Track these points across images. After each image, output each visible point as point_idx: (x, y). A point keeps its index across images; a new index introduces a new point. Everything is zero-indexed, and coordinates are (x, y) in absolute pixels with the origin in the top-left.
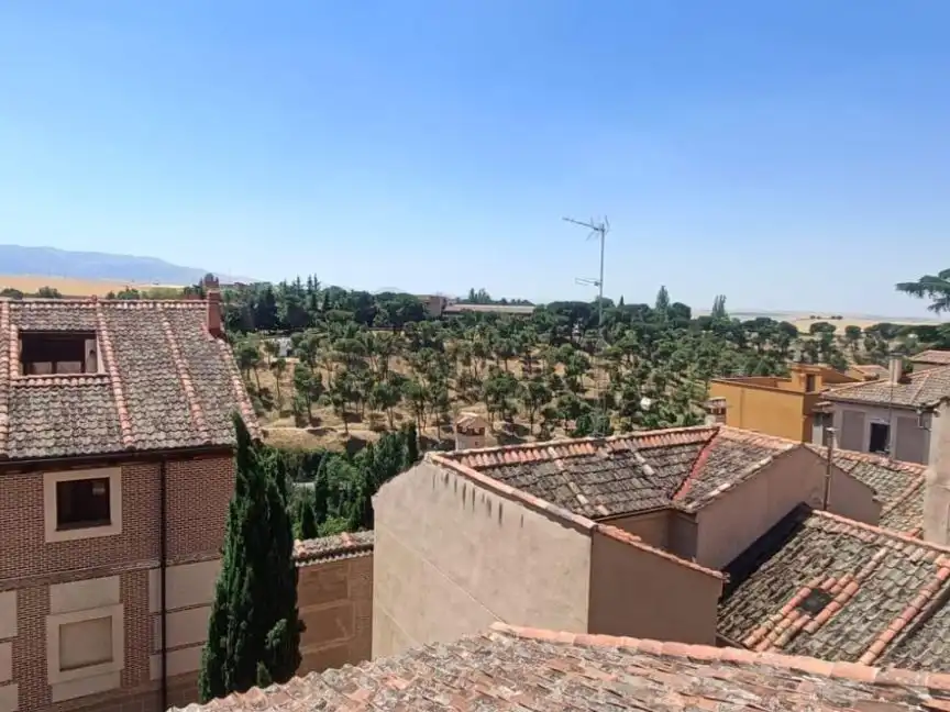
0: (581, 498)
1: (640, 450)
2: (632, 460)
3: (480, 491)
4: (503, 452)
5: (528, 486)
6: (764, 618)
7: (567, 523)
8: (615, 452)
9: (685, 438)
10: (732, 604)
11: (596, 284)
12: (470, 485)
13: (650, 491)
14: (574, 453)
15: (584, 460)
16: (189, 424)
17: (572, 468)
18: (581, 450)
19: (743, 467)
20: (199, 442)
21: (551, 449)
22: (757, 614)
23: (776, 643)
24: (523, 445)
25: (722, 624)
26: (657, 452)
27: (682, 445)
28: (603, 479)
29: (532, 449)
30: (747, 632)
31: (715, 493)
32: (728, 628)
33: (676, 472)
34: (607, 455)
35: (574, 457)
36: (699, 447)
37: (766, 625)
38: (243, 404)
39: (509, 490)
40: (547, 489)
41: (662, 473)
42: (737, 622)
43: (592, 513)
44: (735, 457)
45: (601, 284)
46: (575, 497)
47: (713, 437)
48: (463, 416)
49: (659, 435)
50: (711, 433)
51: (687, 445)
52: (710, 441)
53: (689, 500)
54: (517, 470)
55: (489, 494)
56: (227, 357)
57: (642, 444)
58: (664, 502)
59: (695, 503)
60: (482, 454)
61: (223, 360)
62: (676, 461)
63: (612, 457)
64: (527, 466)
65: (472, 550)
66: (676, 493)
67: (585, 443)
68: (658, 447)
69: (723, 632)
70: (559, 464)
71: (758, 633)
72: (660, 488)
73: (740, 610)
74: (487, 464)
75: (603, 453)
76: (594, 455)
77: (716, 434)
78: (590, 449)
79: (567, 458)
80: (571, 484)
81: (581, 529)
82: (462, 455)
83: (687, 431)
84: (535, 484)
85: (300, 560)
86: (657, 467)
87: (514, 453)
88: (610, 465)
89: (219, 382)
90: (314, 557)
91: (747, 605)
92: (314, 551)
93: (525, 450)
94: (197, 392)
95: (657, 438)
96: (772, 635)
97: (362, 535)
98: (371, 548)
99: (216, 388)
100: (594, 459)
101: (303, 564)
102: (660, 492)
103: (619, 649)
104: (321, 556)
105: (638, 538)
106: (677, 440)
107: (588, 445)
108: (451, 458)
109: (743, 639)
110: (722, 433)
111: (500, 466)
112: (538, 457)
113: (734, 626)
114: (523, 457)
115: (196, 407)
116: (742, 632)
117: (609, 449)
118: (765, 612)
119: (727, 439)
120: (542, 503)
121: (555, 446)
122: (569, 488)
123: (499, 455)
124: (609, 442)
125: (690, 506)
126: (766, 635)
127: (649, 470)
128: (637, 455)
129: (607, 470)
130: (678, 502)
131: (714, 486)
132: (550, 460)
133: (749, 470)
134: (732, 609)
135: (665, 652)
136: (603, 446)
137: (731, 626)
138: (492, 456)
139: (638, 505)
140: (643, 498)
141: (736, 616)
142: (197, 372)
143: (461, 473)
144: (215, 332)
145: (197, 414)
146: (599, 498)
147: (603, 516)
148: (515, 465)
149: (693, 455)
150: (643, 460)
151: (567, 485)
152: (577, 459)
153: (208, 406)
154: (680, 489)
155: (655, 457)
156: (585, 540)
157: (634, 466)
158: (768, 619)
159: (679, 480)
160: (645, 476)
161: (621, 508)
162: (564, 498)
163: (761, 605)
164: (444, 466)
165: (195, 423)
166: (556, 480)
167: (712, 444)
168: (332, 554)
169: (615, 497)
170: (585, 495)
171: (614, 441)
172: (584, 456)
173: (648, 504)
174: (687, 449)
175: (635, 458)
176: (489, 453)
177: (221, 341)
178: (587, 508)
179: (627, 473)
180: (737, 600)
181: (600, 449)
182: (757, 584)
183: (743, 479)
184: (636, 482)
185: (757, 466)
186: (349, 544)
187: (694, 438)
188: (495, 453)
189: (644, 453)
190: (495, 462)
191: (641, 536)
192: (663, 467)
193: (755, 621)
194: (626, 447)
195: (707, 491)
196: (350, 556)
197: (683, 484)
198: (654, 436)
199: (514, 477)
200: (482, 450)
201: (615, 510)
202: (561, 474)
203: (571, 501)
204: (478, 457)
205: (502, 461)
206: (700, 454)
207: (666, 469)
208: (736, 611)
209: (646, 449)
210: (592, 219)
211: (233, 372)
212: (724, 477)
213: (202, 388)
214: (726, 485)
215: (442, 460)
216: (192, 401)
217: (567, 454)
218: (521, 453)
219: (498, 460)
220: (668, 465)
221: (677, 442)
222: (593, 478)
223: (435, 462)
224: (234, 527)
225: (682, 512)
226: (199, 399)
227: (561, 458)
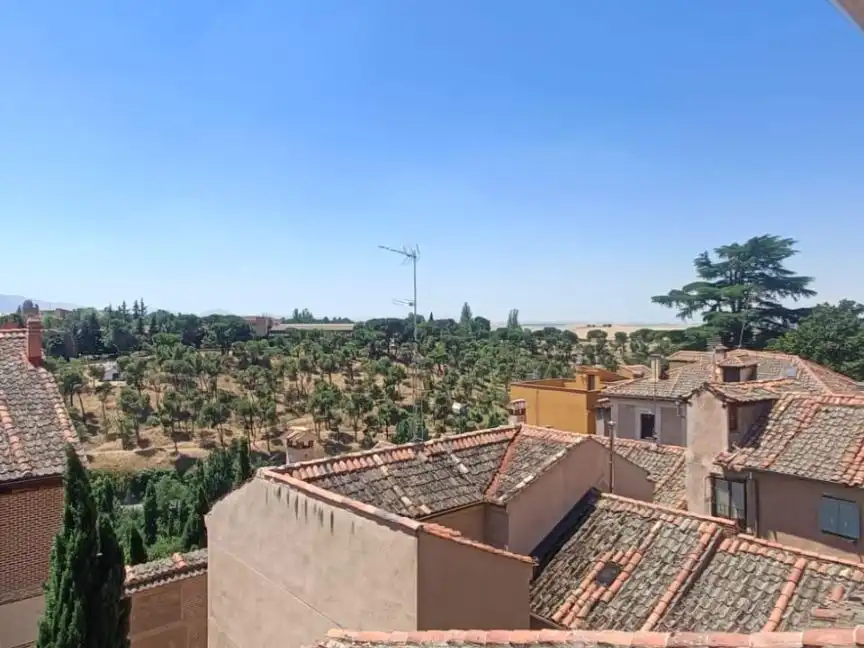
0: (405, 500)
1: (455, 452)
2: (449, 461)
3: (312, 502)
4: (332, 462)
5: (357, 493)
6: (567, 594)
7: (395, 526)
8: (433, 455)
9: (493, 438)
10: (541, 584)
11: (411, 304)
12: (302, 496)
13: (465, 488)
14: (397, 459)
15: (406, 465)
16: (7, 457)
17: (396, 472)
18: (403, 455)
19: (543, 460)
20: (18, 475)
21: (376, 457)
22: (562, 591)
23: (580, 615)
24: (350, 455)
25: (534, 603)
26: (469, 453)
27: (490, 444)
28: (424, 481)
29: (358, 458)
30: (555, 607)
31: (521, 485)
32: (538, 606)
33: (488, 468)
34: (425, 459)
35: (397, 462)
36: (505, 445)
37: (570, 599)
38: (67, 433)
39: (338, 498)
40: (373, 495)
41: (475, 471)
42: (545, 600)
43: (415, 513)
44: (535, 452)
45: (415, 305)
46: (400, 499)
47: (516, 435)
48: (293, 431)
49: (470, 437)
50: (515, 432)
51: (495, 443)
52: (513, 440)
53: (500, 493)
54: (345, 479)
55: (321, 504)
56: (48, 385)
57: (456, 446)
58: (479, 496)
59: (505, 496)
60: (311, 465)
61: (45, 389)
62: (486, 458)
63: (431, 459)
64: (355, 474)
65: (306, 560)
66: (488, 488)
67: (406, 448)
68: (471, 448)
69: (535, 610)
70: (384, 469)
71: (563, 608)
72: (474, 485)
73: (547, 589)
74: (317, 474)
75: (423, 457)
76: (415, 459)
77: (518, 432)
78: (411, 453)
79: (391, 464)
80: (396, 488)
81: (407, 530)
82: (294, 469)
83: (494, 432)
84: (363, 490)
85: (131, 586)
86: (470, 466)
87: (341, 462)
88: (429, 467)
89: (40, 412)
90: (145, 582)
91: (553, 583)
92: (145, 576)
93: (352, 459)
94: (15, 423)
95: (469, 439)
96: (575, 608)
97: (196, 554)
99: (36, 418)
100: (414, 463)
101: (134, 590)
102: (475, 488)
104: (152, 580)
105: (458, 533)
106: (486, 440)
107: (410, 451)
108: (282, 472)
109: (552, 615)
110: (525, 431)
111: (329, 476)
112: (365, 464)
113: (543, 603)
114: (351, 466)
115: (14, 439)
116: (551, 609)
117: (428, 453)
118: (568, 588)
119: (528, 436)
120: (370, 509)
121: (379, 454)
122: (394, 492)
123: (329, 465)
124: (427, 446)
125: (501, 498)
126: (570, 608)
127: (463, 469)
128: (453, 456)
129: (427, 472)
130: (491, 496)
131: (520, 479)
132: (376, 467)
133: (548, 462)
134: (541, 588)
135: (489, 641)
136: (423, 451)
137: (540, 603)
138: (322, 467)
139: (456, 502)
140: (460, 496)
141: (544, 594)
142: (14, 402)
143: (293, 486)
144: (36, 361)
145: (16, 446)
146: (422, 498)
147: (425, 515)
148: (343, 473)
149: (501, 453)
150: (458, 460)
151: (392, 489)
152: (400, 464)
153: (28, 436)
154: (491, 484)
155: (468, 457)
156: (412, 539)
157: (451, 467)
158: (571, 594)
159: (489, 476)
160: (460, 475)
161: (442, 506)
162: (390, 501)
163: (565, 581)
164: (277, 480)
165: (14, 455)
166: (382, 485)
167: (516, 440)
168: (164, 576)
169: (435, 496)
170: (408, 497)
171: (432, 445)
172: (407, 461)
173: (464, 500)
174: (495, 447)
175: (451, 459)
176: (318, 464)
177: (42, 370)
178: (411, 508)
179: (445, 473)
180: (545, 580)
181: (420, 453)
182: (561, 562)
183: (543, 470)
184: (453, 481)
185: (554, 459)
186: (182, 564)
187: (501, 437)
188: (324, 464)
189: (458, 454)
190: (325, 473)
191: (460, 530)
192: (475, 465)
193: (561, 597)
194: (443, 450)
195: (514, 484)
196: (183, 576)
197: (493, 480)
198: (466, 437)
199: (343, 485)
200: (312, 462)
201: (437, 509)
202: (386, 478)
203: (396, 504)
204: (309, 469)
205: (331, 472)
206: (506, 451)
207: (478, 466)
208: (544, 590)
209: (460, 450)
211: (56, 400)
212: (527, 470)
213: (22, 418)
214: (530, 477)
215: (274, 474)
216: (10, 433)
217: (390, 460)
218: (349, 462)
219: (327, 470)
220: (480, 463)
221: (486, 442)
222: (415, 480)
223: (268, 477)
225: (493, 504)
226: (17, 430)
227: (386, 464)
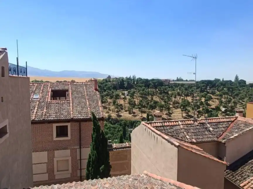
0: (187, 136)
1: (209, 123)
2: (206, 126)
4: (164, 122)
5: (171, 132)
6: (248, 178)
7: (172, 144)
8: (200, 123)
9: (225, 120)
10: (238, 173)
11: (194, 74)
12: (150, 131)
13: (211, 136)
14: (187, 123)
15: (190, 126)
16: (87, 113)
17: (186, 128)
18: (189, 122)
19: (244, 130)
20: (88, 117)
21: (179, 122)
22: (246, 177)
23: (251, 187)
24: (171, 121)
25: (234, 178)
26: (214, 124)
27: (224, 122)
28: (195, 131)
29: (173, 122)
30: (242, 182)
31: (232, 137)
32: (235, 180)
33: (221, 130)
34: (197, 124)
35: (187, 124)
36: (230, 123)
37: (248, 180)
38: (100, 108)
39: (159, 132)
40: (176, 133)
41: (216, 130)
42: (239, 178)
43: (190, 141)
44: (241, 126)
45: (196, 74)
46: (186, 136)
47: (235, 120)
48: (156, 112)
49: (216, 119)
50: (235, 119)
51: (226, 122)
52: (234, 121)
53: (224, 139)
54: (168, 128)
55: (155, 134)
56: (98, 96)
57: (210, 121)
58: (216, 139)
59: (225, 140)
60: (158, 123)
61: (97, 97)
62: (221, 127)
63: (199, 125)
64: (171, 126)
65: (151, 150)
66: (220, 136)
67: (191, 120)
68: (215, 122)
69: (234, 181)
70: (181, 126)
71: (245, 183)
72: (214, 135)
73: (240, 175)
74: (159, 125)
75: (196, 123)
76: (193, 124)
77: (237, 119)
78: (192, 122)
79: (184, 125)
80: (185, 132)
81: (175, 146)
82: (152, 123)
83: (226, 118)
84: (173, 132)
86: (214, 128)
87: (168, 123)
88: (198, 127)
89: (95, 102)
90: (118, 148)
91: (243, 173)
93: (171, 122)
94: (89, 105)
95: (215, 120)
96: (250, 184)
98: (130, 147)
99: (94, 104)
100: (193, 125)
101: (115, 150)
102: (215, 136)
103: (169, 183)
104: (120, 148)
105: (202, 150)
106: (222, 120)
107: (192, 121)
108: (148, 124)
109: (240, 184)
110: (238, 119)
111: (163, 126)
112: (175, 124)
113: (237, 179)
114: (170, 124)
115: (89, 108)
116: (240, 182)
117: (198, 123)
118: (249, 176)
119: (240, 121)
121: (181, 121)
122: (184, 133)
123: (163, 123)
124: (198, 120)
125: (223, 141)
126: (248, 184)
127: (211, 129)
128: (208, 124)
129: (197, 129)
130: (220, 140)
131: (233, 135)
132: (179, 125)
133: (245, 130)
134: (237, 174)
136: (197, 122)
137: (236, 179)
138: (161, 123)
139: (206, 140)
140: (207, 137)
141: (238, 176)
142: (90, 100)
143: (149, 128)
144: (96, 90)
145: (89, 110)
146: (194, 137)
147: (194, 142)
148: (168, 126)
149: (227, 125)
150: (209, 126)
151: (183, 132)
152: (187, 125)
153: (92, 108)
154: (221, 135)
155: (214, 125)
156: (176, 149)
157: (206, 128)
158: (249, 178)
159: (221, 133)
160: (210, 131)
161: (200, 140)
162: (182, 136)
163: (248, 173)
164: (145, 126)
165: (88, 112)
166: (180, 131)
167: (234, 122)
168: (123, 148)
169: (199, 137)
170: (189, 136)
171: (200, 120)
172: (190, 124)
173: (209, 139)
174: (225, 123)
175: (207, 125)
176: (160, 122)
177: (97, 92)
178: (189, 139)
179: (204, 130)
180: (239, 171)
181: (195, 122)
182: (247, 167)
183: (242, 133)
184: (206, 133)
185: (248, 129)
186: (128, 145)
187: (228, 120)
188: (162, 122)
189: (210, 124)
190: (161, 125)
192: (216, 128)
193: (245, 179)
194: (204, 122)
195: (230, 136)
196: (128, 149)
197: (223, 134)
198: (214, 119)
199: (167, 129)
200: (158, 121)
201: (199, 141)
202: (182, 129)
203: (184, 137)
204: (157, 123)
205: (164, 125)
206: (230, 125)
207: (217, 129)
208: (238, 175)
209: (211, 123)
210: (192, 55)
211: (99, 100)
212: (236, 132)
213: (91, 104)
214: (237, 135)
215: (145, 124)
216: (88, 107)
217: (184, 123)
218: (170, 122)
219: (163, 124)
220: (218, 128)
221: (222, 121)
222: (192, 131)
223: (143, 124)
224: (93, 140)
225: (220, 142)
226: (90, 106)
227: (182, 125)
